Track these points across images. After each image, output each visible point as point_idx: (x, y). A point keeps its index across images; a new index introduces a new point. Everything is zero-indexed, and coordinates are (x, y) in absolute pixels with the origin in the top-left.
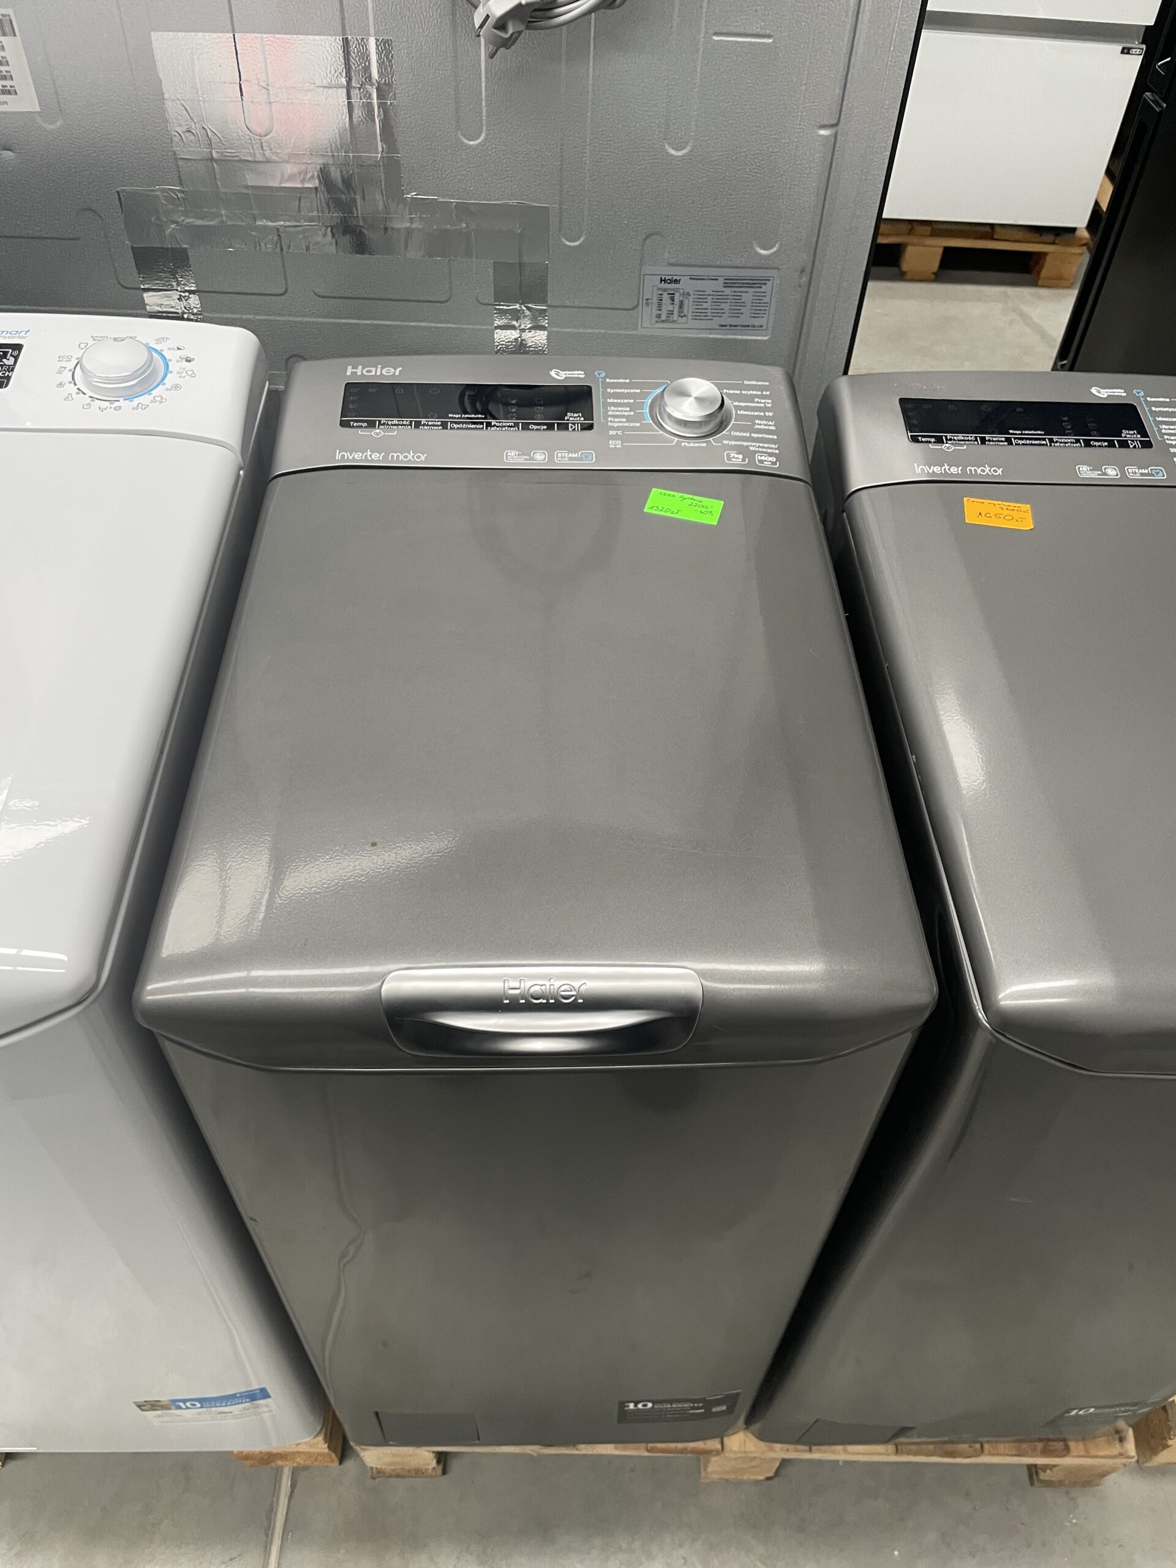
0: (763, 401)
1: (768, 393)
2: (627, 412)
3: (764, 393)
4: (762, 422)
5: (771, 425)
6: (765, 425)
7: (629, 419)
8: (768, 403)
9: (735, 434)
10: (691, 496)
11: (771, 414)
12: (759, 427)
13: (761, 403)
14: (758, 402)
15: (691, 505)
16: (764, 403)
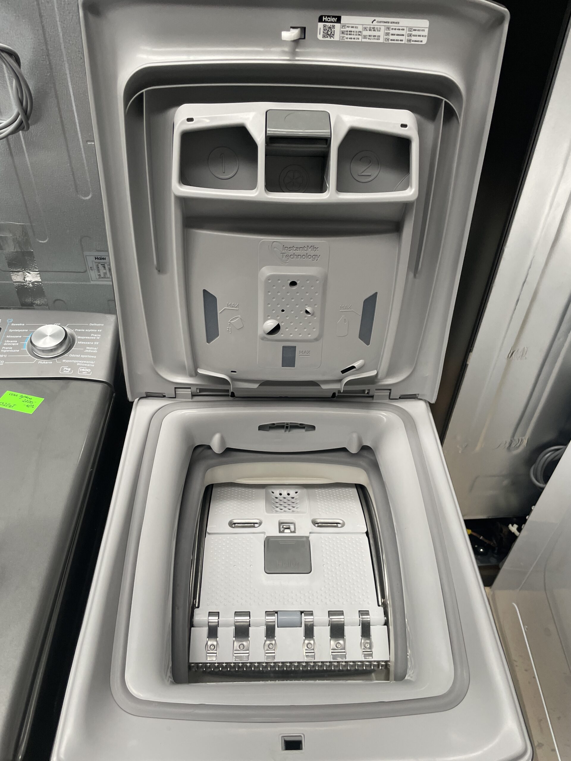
0: (95, 335)
1: (101, 331)
2: (15, 343)
3: (99, 331)
4: (90, 348)
5: (95, 350)
6: (91, 350)
7: (14, 347)
8: (98, 337)
9: (72, 356)
10: (27, 396)
11: (97, 343)
12: (87, 351)
13: (94, 337)
14: (93, 336)
15: (23, 401)
16: (96, 337)
